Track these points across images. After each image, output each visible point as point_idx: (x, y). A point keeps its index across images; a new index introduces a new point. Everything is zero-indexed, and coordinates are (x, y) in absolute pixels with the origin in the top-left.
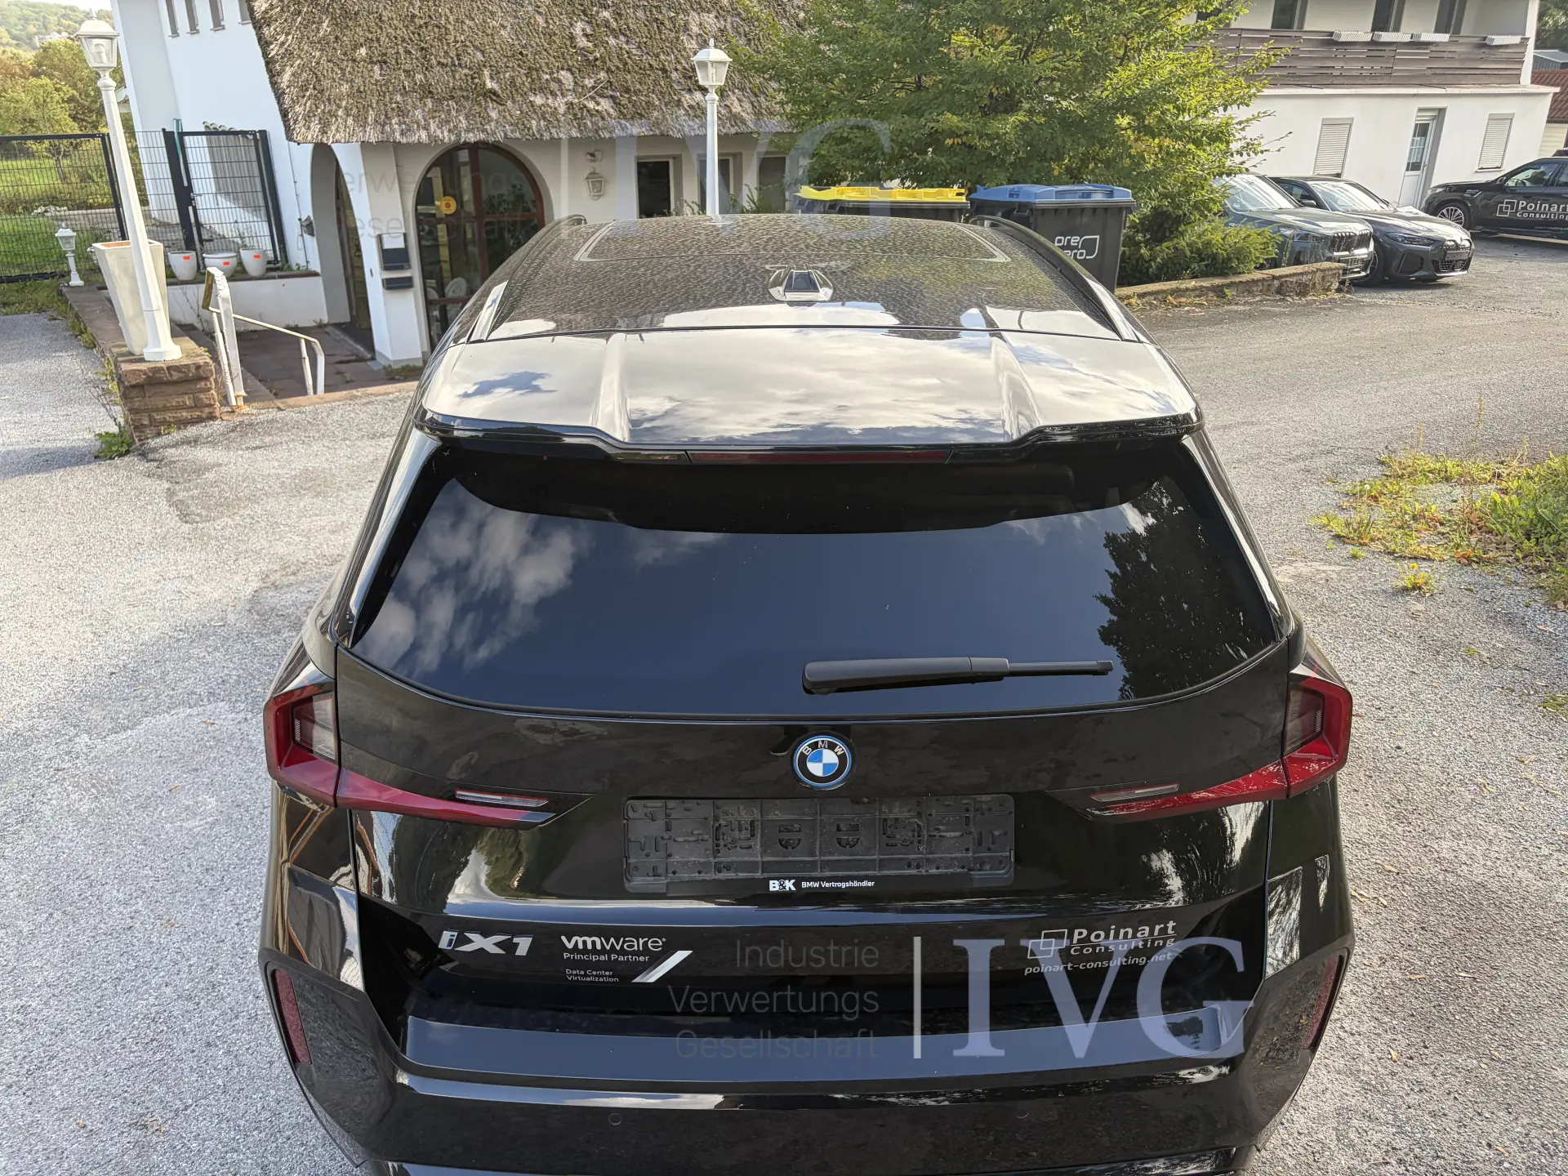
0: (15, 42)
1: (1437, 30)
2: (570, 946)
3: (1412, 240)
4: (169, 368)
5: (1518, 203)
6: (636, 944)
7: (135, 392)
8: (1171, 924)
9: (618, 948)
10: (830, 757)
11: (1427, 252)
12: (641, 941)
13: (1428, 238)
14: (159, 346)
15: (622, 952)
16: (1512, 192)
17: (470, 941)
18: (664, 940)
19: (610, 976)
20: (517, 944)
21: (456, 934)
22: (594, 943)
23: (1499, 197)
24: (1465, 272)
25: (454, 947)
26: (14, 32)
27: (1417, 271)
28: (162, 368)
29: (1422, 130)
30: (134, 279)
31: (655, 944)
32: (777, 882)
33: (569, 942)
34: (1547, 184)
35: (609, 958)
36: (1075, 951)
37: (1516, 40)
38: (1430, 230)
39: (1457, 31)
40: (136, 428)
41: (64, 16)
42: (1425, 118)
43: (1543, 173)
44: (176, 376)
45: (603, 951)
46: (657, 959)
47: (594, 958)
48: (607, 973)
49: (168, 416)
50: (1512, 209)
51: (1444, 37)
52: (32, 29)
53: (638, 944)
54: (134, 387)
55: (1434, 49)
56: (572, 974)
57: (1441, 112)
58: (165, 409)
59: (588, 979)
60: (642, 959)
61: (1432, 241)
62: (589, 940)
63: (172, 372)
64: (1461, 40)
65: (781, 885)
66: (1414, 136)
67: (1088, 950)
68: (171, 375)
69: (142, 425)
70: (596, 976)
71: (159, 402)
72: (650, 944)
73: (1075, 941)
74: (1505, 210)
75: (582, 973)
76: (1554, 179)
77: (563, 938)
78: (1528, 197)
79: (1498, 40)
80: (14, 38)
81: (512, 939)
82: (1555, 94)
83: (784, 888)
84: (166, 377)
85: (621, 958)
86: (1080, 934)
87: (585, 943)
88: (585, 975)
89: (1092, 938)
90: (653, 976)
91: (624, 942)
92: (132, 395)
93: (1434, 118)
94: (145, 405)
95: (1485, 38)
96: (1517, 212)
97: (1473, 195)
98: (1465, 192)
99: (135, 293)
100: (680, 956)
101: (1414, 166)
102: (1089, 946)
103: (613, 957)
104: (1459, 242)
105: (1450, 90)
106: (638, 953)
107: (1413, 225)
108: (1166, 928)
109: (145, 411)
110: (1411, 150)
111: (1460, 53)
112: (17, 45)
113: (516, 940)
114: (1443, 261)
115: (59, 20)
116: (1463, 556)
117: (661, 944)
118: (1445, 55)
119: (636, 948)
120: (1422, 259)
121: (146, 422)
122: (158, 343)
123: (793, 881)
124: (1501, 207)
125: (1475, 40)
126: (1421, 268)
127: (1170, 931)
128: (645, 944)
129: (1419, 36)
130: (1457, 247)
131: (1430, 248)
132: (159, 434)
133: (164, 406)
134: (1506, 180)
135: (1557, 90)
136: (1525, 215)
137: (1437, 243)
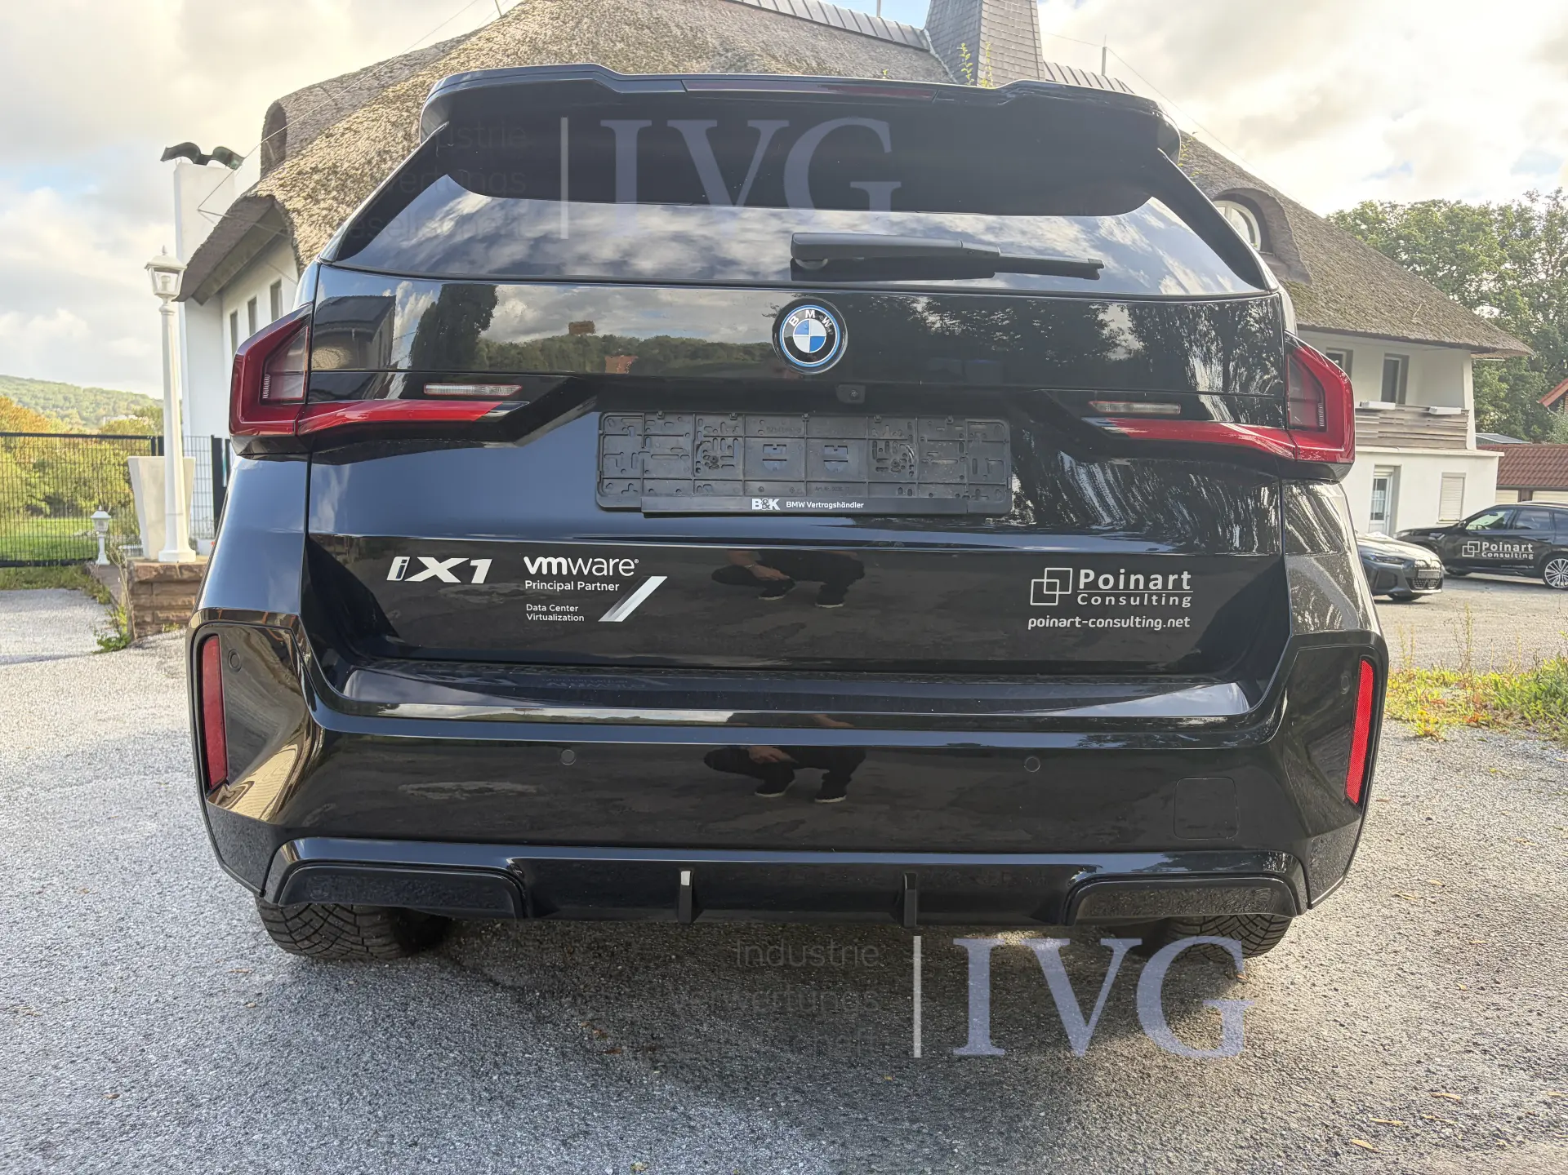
0: (84, 422)
1: (1384, 400)
2: (533, 570)
3: (1384, 559)
4: (181, 567)
5: (1481, 546)
6: (605, 566)
7: (144, 588)
8: (1186, 576)
9: (586, 572)
10: (819, 329)
11: (1399, 570)
12: (612, 563)
13: (1399, 558)
14: (175, 548)
15: (591, 578)
16: (1475, 535)
17: (424, 568)
18: (637, 561)
19: (574, 614)
20: (475, 568)
21: (408, 558)
22: (559, 565)
23: (1462, 539)
24: (1439, 591)
25: (404, 578)
26: (85, 414)
27: (1392, 588)
28: (174, 567)
29: (1380, 485)
30: (162, 486)
31: (627, 567)
32: (760, 501)
33: (533, 565)
34: (1505, 527)
35: (575, 586)
36: (1083, 599)
37: (1458, 411)
38: (1400, 552)
39: (1402, 402)
40: (137, 624)
41: (132, 402)
42: (1382, 474)
43: (1502, 519)
44: (186, 575)
45: (570, 577)
46: (629, 586)
47: (558, 587)
48: (572, 609)
49: (172, 615)
50: (1476, 549)
51: (1391, 406)
52: (101, 411)
53: (607, 567)
54: (142, 583)
55: (1381, 415)
56: (532, 612)
57: (1397, 468)
58: (170, 608)
59: (551, 618)
60: (611, 587)
61: (1402, 560)
62: (554, 561)
63: (183, 571)
64: (1406, 409)
65: (764, 504)
66: (1374, 489)
67: (1096, 601)
68: (181, 573)
69: (144, 622)
70: (559, 613)
71: (164, 600)
72: (621, 567)
73: (1082, 586)
74: (1469, 551)
75: (545, 609)
76: (1511, 524)
77: (526, 560)
78: (1490, 539)
79: (1441, 411)
80: (83, 418)
81: (468, 562)
82: (1500, 458)
83: (768, 507)
84: (177, 575)
85: (589, 587)
86: (1087, 576)
87: (549, 565)
88: (548, 613)
89: (1101, 582)
90: (621, 614)
91: (593, 564)
92: (140, 592)
93: (1390, 474)
94: (152, 602)
95: (1428, 409)
96: (1481, 552)
97: (1436, 538)
98: (1428, 535)
99: (161, 500)
100: (654, 583)
101: (1378, 516)
102: (1096, 594)
103: (580, 585)
104: (1429, 562)
105: (1401, 450)
106: (606, 580)
107: (1385, 547)
108: (1180, 580)
109: (149, 608)
110: (1373, 502)
111: (1407, 421)
112: (84, 425)
113: (473, 563)
114: (1417, 579)
115: (128, 405)
116: (1471, 720)
117: (633, 567)
118: (1393, 421)
119: (605, 573)
120: (1396, 576)
121: (148, 619)
122: (174, 545)
123: (777, 500)
124: (1466, 549)
125: (1420, 410)
126: (1396, 585)
127: (1185, 586)
128: (616, 566)
129: (1367, 404)
130: (1428, 567)
131: (1402, 566)
132: (160, 632)
133: (170, 605)
134: (1467, 525)
135: (1502, 454)
136: (1490, 555)
137: (1409, 562)
